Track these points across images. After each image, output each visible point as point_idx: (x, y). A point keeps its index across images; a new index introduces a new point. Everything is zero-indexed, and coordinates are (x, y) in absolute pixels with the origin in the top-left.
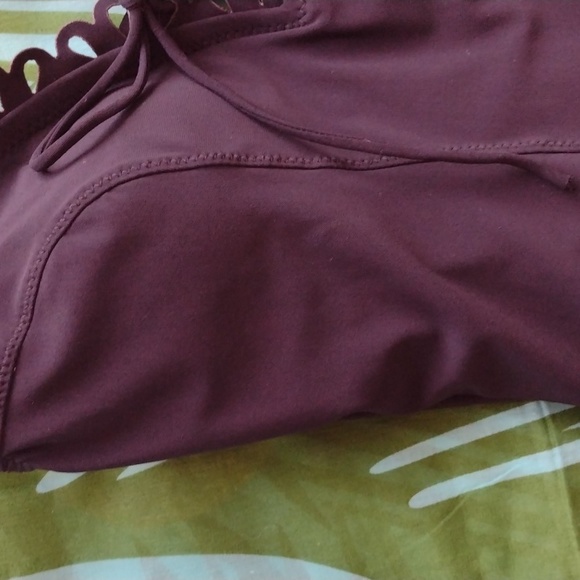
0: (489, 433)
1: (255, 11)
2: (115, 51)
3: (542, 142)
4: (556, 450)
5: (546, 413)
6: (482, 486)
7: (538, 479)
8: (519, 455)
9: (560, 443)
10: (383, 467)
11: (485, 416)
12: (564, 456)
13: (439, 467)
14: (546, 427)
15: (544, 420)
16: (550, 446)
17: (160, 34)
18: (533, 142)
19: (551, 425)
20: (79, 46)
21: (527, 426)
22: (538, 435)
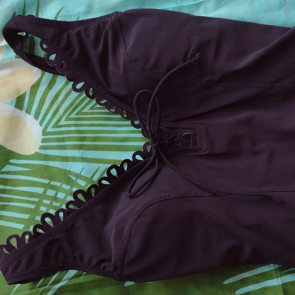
0: (259, 273)
1: (189, 147)
2: (149, 158)
3: (273, 188)
4: (279, 278)
5: (277, 267)
6: (257, 288)
7: (274, 287)
8: (268, 280)
9: (281, 277)
10: (227, 282)
11: (259, 267)
12: (282, 280)
13: (244, 282)
14: (276, 271)
15: (276, 269)
16: (278, 277)
17: (162, 155)
18: (271, 188)
19: (278, 271)
20: (139, 157)
21: (271, 271)
22: (274, 274)
